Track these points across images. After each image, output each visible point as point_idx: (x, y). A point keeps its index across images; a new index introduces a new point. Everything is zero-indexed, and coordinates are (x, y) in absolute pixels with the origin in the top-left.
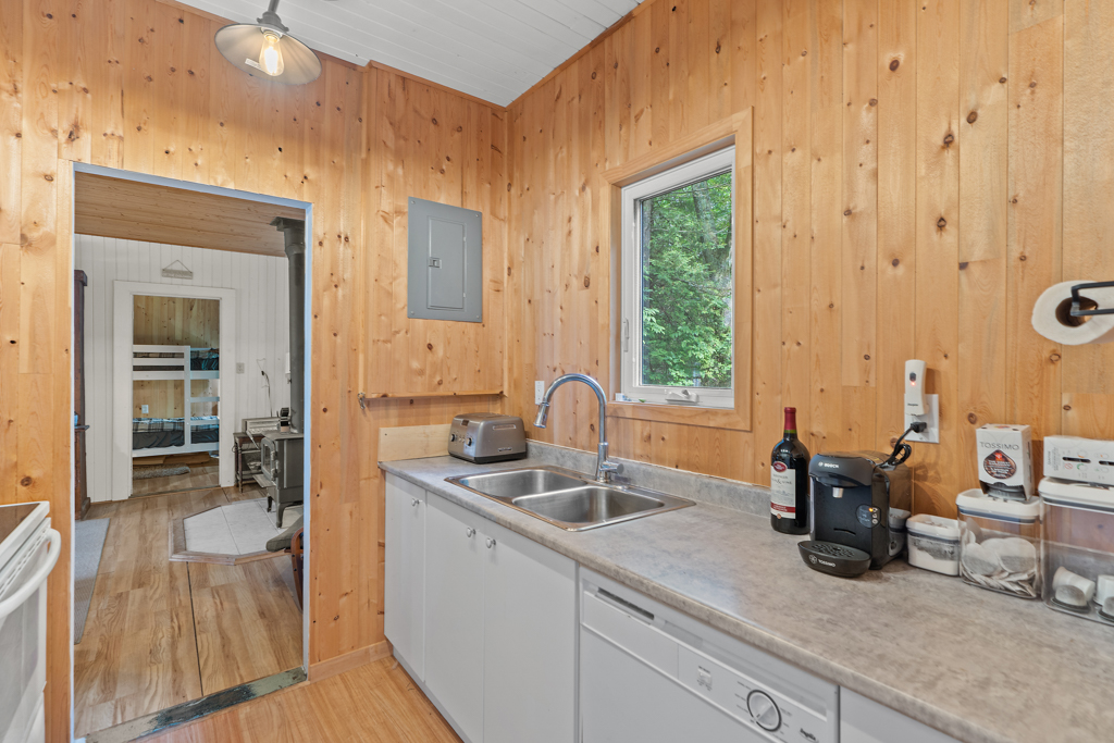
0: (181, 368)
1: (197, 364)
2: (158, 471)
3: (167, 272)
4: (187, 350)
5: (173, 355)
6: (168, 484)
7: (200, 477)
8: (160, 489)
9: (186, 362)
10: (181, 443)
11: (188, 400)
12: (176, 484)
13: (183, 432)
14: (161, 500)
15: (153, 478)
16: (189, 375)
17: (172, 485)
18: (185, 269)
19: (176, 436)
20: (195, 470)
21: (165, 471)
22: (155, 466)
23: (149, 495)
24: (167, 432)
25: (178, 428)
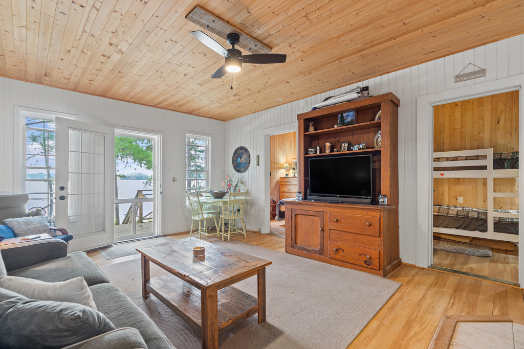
0: (484, 168)
1: (499, 163)
2: (463, 248)
3: (459, 78)
4: (490, 152)
5: (477, 158)
6: (465, 263)
7: (500, 265)
8: (457, 268)
9: (489, 162)
10: (485, 230)
11: (491, 194)
12: (474, 265)
13: (486, 221)
14: (453, 279)
15: (458, 253)
16: (492, 174)
17: (469, 265)
18: (477, 69)
19: (480, 223)
20: (497, 255)
21: (468, 250)
22: (463, 243)
23: (445, 270)
24: (472, 219)
25: (481, 216)
